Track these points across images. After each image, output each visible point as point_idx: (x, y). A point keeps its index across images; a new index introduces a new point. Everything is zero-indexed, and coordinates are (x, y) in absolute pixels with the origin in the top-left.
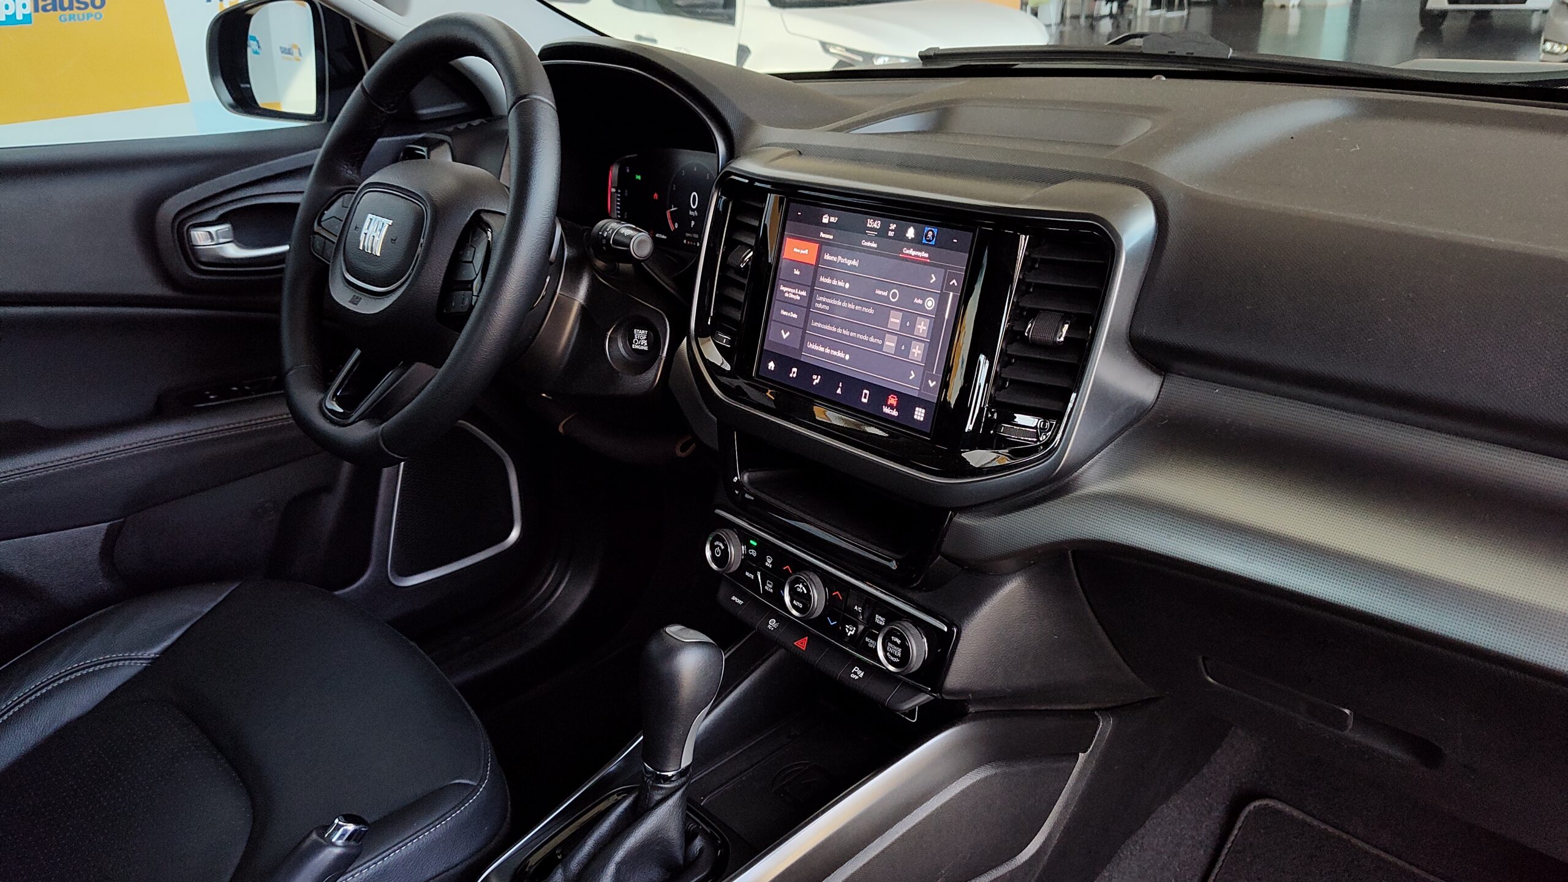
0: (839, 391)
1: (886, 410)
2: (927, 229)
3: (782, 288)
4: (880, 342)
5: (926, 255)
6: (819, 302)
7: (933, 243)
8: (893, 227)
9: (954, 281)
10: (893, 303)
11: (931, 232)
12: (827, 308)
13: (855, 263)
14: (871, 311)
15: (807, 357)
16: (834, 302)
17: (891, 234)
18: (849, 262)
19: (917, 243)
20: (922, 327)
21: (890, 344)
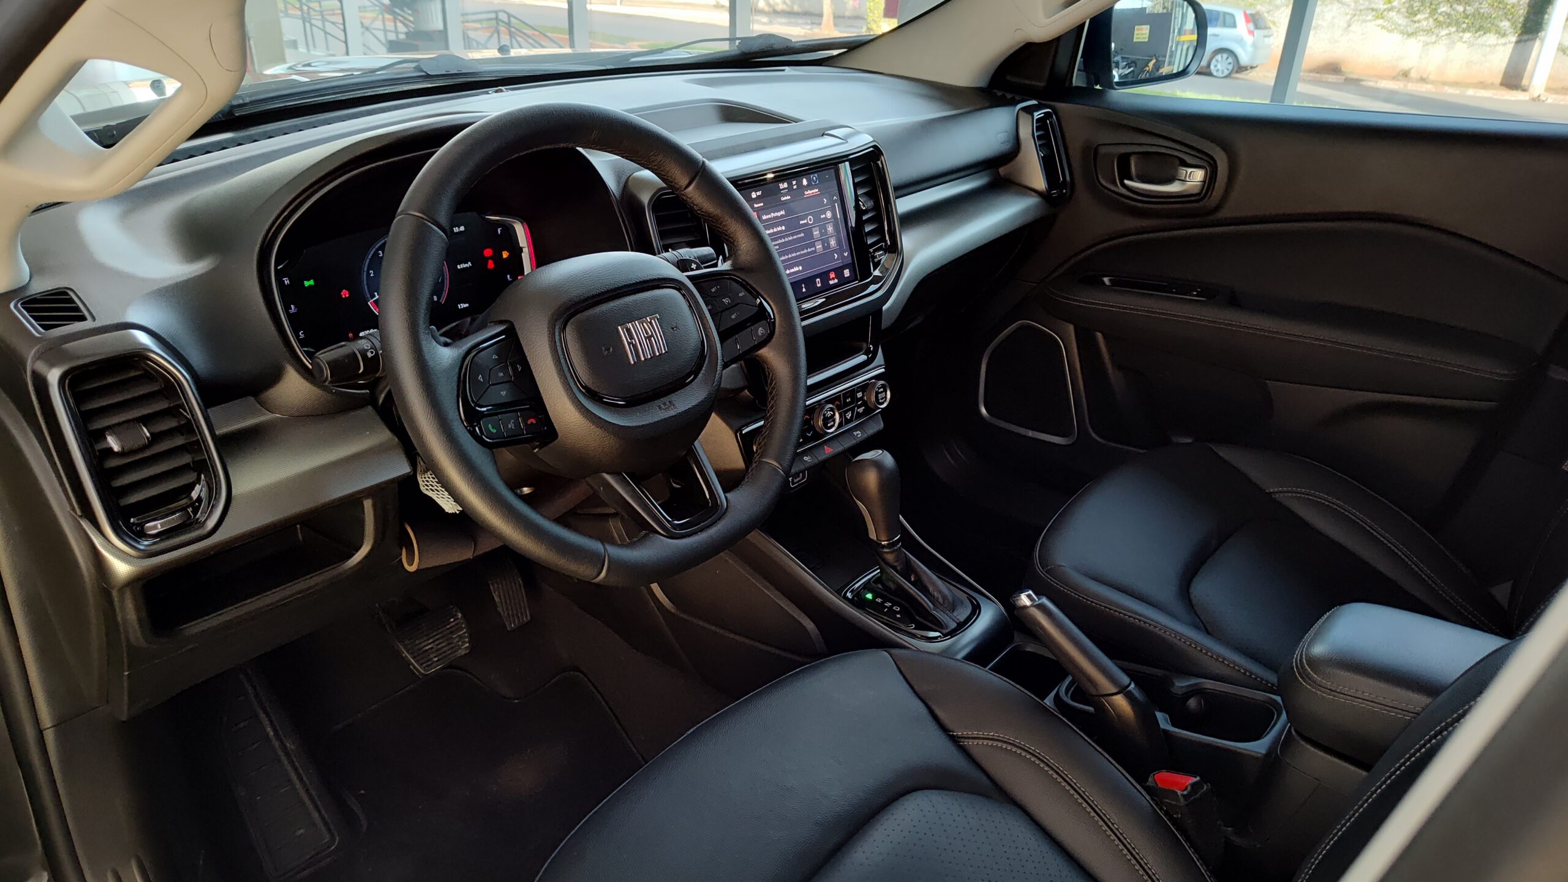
0: (804, 290)
1: (831, 282)
2: (812, 176)
4: (814, 249)
5: (817, 190)
7: (817, 182)
8: (794, 182)
9: (835, 197)
10: (812, 224)
11: (814, 177)
13: (783, 213)
14: (802, 235)
16: (780, 241)
17: (795, 187)
18: (779, 214)
19: (810, 186)
20: (830, 229)
21: (819, 247)
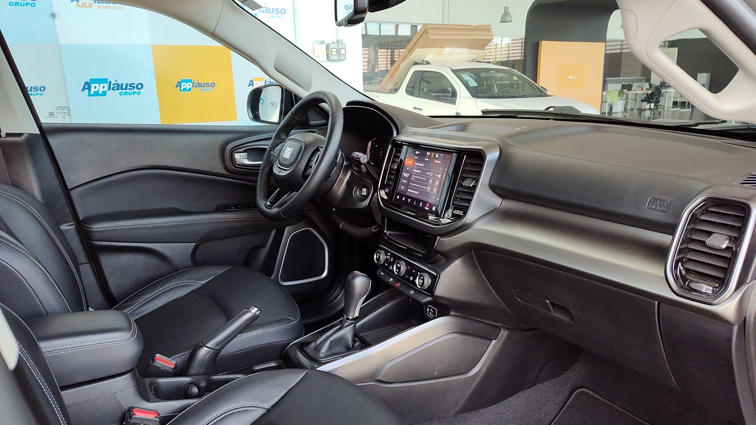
0: (415, 203)
1: (426, 208)
3: (404, 173)
4: (426, 188)
5: (440, 162)
6: (412, 177)
7: (442, 158)
8: (433, 154)
9: (446, 169)
10: (430, 176)
11: (442, 155)
12: (414, 179)
13: (423, 165)
14: (425, 179)
15: (407, 194)
16: (416, 177)
17: (432, 156)
18: (421, 165)
19: (437, 159)
20: (437, 183)
21: (429, 188)
